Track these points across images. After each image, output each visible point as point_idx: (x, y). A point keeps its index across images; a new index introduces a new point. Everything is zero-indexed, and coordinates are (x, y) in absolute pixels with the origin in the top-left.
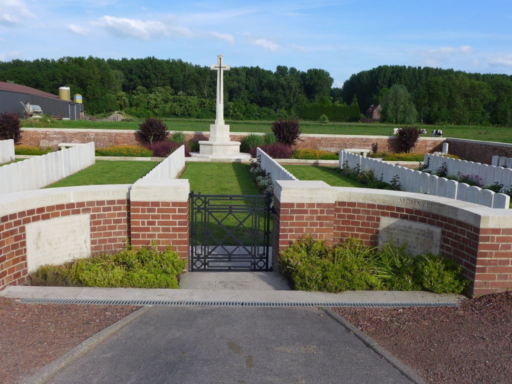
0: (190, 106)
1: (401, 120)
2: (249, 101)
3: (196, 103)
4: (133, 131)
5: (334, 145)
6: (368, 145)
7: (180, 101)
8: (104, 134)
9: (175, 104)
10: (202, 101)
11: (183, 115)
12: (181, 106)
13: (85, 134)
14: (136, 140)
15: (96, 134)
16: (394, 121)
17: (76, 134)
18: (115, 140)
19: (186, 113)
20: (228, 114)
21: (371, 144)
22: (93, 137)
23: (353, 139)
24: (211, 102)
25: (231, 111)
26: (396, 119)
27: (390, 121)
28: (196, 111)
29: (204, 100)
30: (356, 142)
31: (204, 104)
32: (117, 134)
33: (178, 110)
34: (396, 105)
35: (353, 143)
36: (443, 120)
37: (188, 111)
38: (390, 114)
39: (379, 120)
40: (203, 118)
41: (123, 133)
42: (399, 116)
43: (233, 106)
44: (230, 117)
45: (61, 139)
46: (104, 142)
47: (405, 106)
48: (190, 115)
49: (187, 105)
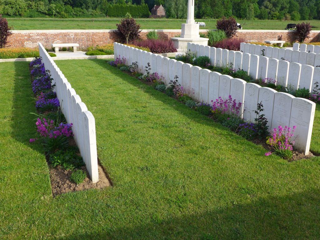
0: (20, 8)
1: (180, 16)
2: (64, 3)
3: (25, 6)
4: (108, 31)
5: (255, 38)
6: (275, 37)
7: (11, 4)
8: (82, 34)
9: (7, 7)
10: (29, 4)
11: (15, 15)
12: (12, 8)
13: (65, 35)
14: (110, 38)
15: (76, 34)
16: (176, 17)
17: (57, 35)
18: (92, 40)
19: (17, 13)
20: (52, 14)
21: (277, 36)
22: (73, 37)
23: (266, 33)
24: (36, 4)
25: (54, 11)
26: (177, 15)
27: (173, 17)
28: (25, 12)
29: (31, 3)
30: (268, 36)
31: (31, 6)
32: (94, 34)
33: (11, 11)
34: (177, 5)
35: (266, 36)
36: (208, 16)
37: (19, 12)
38: (173, 12)
39: (165, 16)
40: (35, 17)
41: (99, 33)
42: (179, 13)
43: (55, 7)
44: (53, 16)
45: (44, 40)
46: (83, 41)
47: (183, 6)
48: (20, 15)
49: (18, 7)
